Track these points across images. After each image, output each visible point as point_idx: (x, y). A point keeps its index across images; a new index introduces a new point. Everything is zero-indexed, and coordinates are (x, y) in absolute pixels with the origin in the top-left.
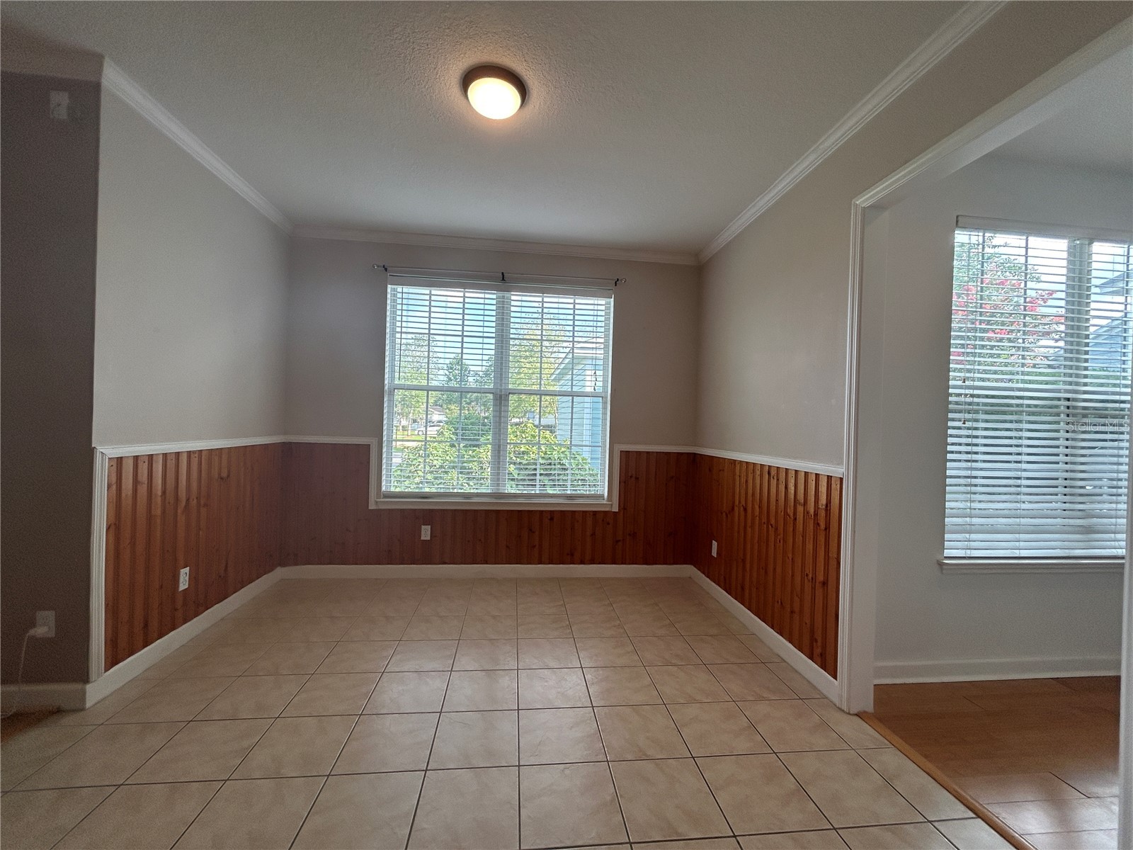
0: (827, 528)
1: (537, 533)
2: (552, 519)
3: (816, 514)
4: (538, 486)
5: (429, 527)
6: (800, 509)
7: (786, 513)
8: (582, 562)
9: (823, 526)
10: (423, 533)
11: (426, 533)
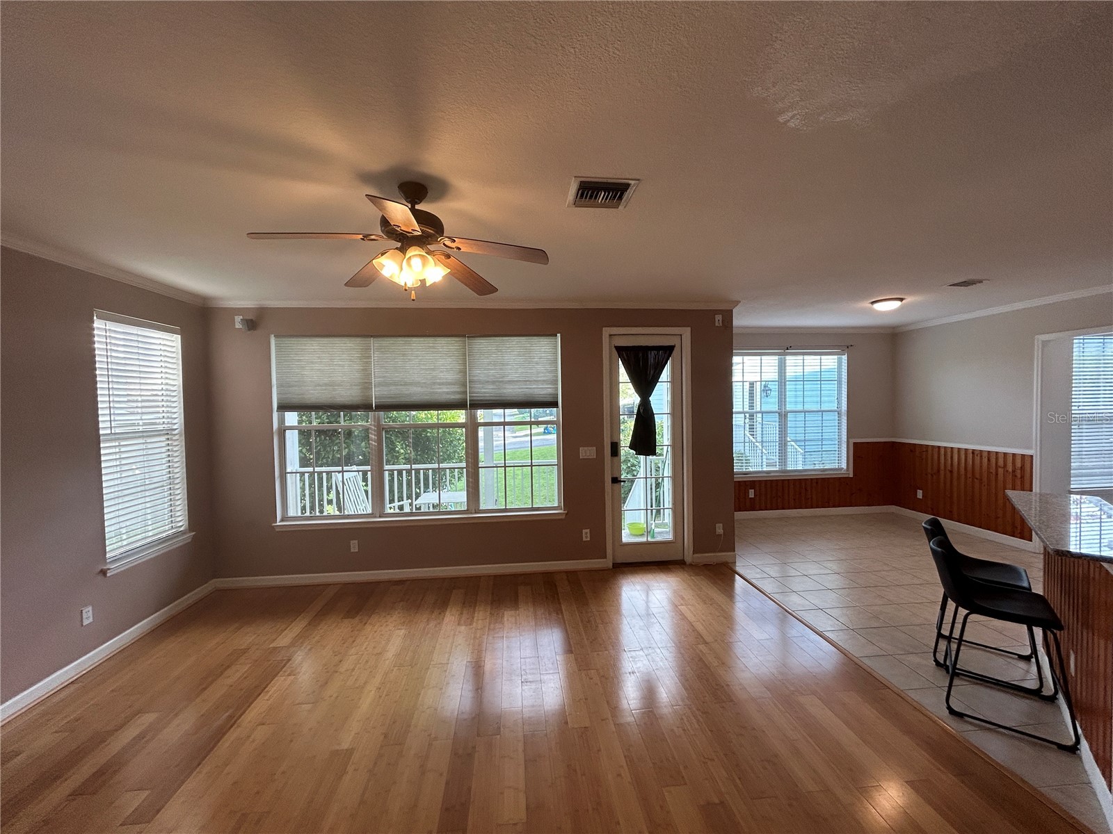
0: (1022, 477)
1: (809, 491)
2: (817, 483)
3: (1014, 471)
4: (778, 466)
5: (753, 490)
6: (1001, 471)
7: (989, 473)
8: (834, 507)
9: (1019, 476)
10: (750, 493)
11: (751, 494)
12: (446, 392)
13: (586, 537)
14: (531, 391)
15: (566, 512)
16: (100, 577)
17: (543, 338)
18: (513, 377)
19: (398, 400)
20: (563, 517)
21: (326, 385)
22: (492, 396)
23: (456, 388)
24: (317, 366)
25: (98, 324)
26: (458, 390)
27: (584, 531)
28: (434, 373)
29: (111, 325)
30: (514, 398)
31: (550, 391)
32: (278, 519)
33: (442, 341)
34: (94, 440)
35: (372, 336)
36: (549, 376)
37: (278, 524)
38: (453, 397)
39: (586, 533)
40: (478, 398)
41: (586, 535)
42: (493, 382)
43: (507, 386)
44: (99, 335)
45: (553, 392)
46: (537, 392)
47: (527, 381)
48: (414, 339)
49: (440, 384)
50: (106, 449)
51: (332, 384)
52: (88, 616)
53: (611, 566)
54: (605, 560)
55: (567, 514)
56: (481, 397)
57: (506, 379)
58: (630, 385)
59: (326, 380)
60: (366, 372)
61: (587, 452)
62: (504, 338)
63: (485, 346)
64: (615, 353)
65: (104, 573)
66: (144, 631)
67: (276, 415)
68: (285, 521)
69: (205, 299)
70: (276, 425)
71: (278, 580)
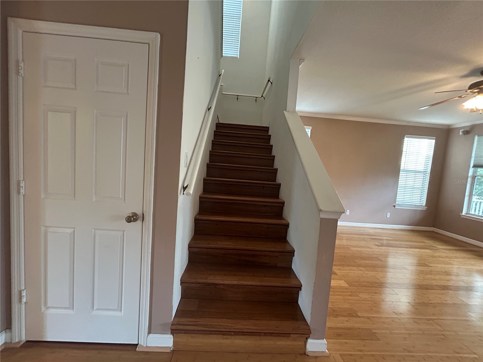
16: (394, 207)
25: (406, 139)
29: (411, 139)
37: (463, 214)
44: (405, 142)
50: (401, 174)
65: (394, 206)
66: (403, 228)
67: (471, 171)
68: (466, 214)
69: (449, 126)
70: (470, 174)
71: (457, 237)
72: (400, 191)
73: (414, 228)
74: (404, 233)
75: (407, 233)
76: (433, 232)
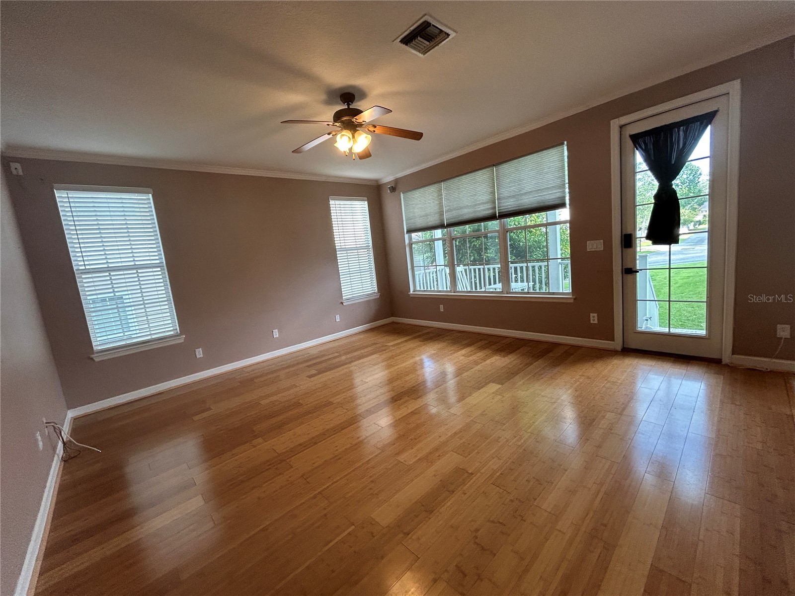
12: (484, 210)
13: (594, 320)
14: (543, 198)
15: (574, 297)
16: (341, 305)
17: (551, 150)
18: (527, 189)
19: (456, 220)
20: (572, 301)
21: (424, 216)
22: (514, 207)
23: (489, 206)
24: (419, 206)
25: (332, 202)
26: (490, 207)
27: (592, 315)
28: (476, 198)
29: (337, 202)
30: (529, 206)
31: (558, 195)
32: (411, 291)
33: (480, 173)
34: (334, 251)
35: (442, 181)
36: (558, 182)
37: (411, 293)
38: (487, 212)
39: (594, 317)
40: (504, 211)
41: (594, 318)
42: (513, 197)
43: (524, 197)
44: (332, 207)
45: (562, 195)
46: (547, 197)
47: (538, 190)
48: (463, 177)
49: (479, 204)
50: (339, 255)
51: (426, 215)
52: (338, 319)
53: (619, 348)
54: (613, 342)
55: (575, 299)
56: (506, 209)
57: (522, 192)
58: (649, 173)
59: (423, 213)
60: (441, 205)
61: (594, 246)
62: (520, 159)
63: (508, 170)
64: (630, 143)
65: (342, 303)
66: (361, 330)
67: (406, 236)
68: (414, 292)
69: (377, 181)
70: (407, 242)
71: (413, 321)
72: (343, 280)
73: (371, 325)
74: (362, 336)
75: (366, 335)
76: (393, 323)
